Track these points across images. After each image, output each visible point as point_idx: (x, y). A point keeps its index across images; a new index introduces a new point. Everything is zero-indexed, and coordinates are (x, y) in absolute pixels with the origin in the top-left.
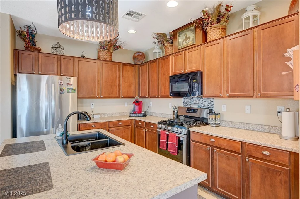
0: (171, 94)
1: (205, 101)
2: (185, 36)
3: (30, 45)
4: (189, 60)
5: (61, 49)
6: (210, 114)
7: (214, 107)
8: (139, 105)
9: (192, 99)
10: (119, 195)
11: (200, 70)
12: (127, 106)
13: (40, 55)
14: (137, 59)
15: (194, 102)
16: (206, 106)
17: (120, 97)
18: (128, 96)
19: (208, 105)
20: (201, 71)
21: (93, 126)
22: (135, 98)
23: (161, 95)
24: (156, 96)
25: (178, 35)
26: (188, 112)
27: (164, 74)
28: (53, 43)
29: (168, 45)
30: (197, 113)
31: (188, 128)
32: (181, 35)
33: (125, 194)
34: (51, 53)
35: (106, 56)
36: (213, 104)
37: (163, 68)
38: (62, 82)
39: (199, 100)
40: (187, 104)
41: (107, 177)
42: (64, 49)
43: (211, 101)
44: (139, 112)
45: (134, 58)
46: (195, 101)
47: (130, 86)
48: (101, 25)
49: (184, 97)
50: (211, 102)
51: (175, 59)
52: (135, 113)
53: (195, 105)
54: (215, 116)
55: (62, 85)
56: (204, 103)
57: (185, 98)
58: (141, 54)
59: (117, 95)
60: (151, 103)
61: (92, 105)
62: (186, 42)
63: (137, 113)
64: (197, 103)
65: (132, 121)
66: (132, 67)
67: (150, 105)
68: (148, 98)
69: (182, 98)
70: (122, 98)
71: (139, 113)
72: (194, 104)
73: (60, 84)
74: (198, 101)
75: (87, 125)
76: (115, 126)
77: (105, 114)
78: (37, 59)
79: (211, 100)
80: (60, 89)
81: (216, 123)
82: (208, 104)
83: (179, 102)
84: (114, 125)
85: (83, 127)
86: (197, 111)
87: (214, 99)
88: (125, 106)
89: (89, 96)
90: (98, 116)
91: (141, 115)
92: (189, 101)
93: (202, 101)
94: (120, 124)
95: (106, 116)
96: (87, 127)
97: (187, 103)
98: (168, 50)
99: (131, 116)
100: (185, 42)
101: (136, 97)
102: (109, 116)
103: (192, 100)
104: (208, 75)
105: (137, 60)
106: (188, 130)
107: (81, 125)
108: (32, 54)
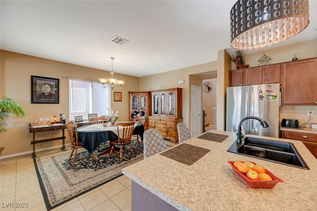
3: (240, 64)
5: (267, 60)
10: (213, 201)
13: (247, 70)
21: (305, 137)
28: (259, 57)
33: (219, 206)
34: (257, 66)
38: (262, 89)
41: (229, 183)
42: (271, 59)
48: (288, 20)
55: (262, 92)
61: (310, 112)
73: (260, 92)
75: (294, 134)
78: (244, 74)
80: (259, 96)
85: (288, 135)
89: (302, 102)
96: (294, 136)
107: (286, 133)
108: (241, 71)
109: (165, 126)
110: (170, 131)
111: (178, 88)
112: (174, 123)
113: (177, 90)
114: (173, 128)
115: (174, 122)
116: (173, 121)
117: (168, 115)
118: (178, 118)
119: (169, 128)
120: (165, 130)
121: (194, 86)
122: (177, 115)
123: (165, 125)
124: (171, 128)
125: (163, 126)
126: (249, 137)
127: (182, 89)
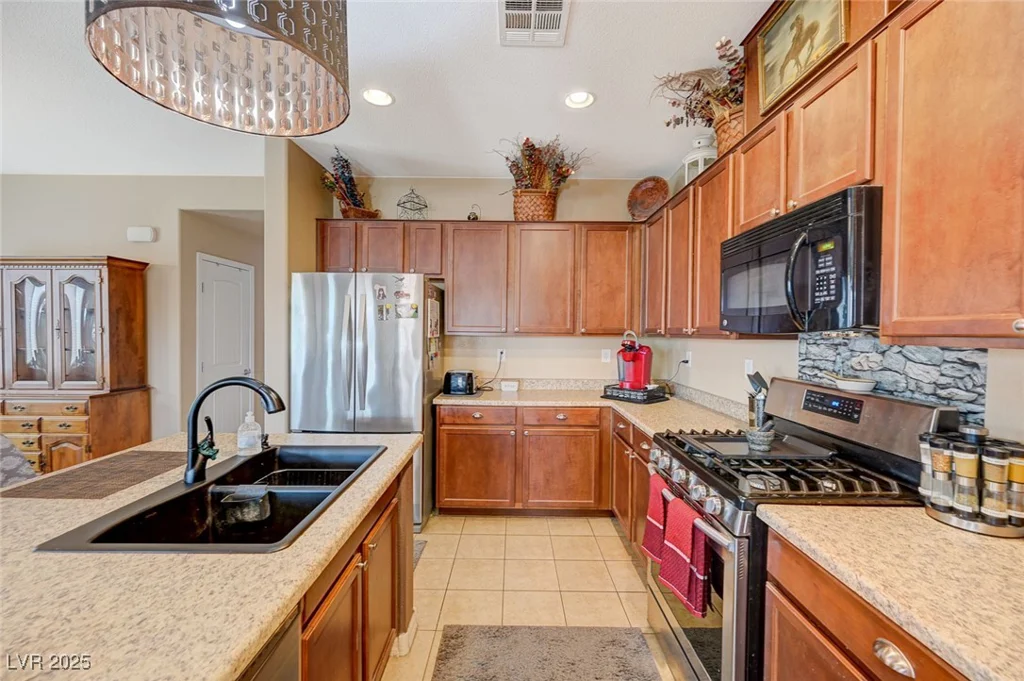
0: (725, 322)
1: (924, 360)
2: (795, 31)
4: (805, 147)
6: (932, 445)
7: (987, 401)
8: (635, 358)
9: (846, 344)
11: (868, 182)
12: (608, 360)
13: (366, 226)
14: (642, 203)
15: (854, 362)
16: (928, 389)
17: (578, 333)
18: (604, 330)
19: (944, 387)
20: (876, 184)
21: (477, 415)
22: (622, 334)
23: (697, 325)
24: (682, 329)
25: (763, 47)
26: (809, 409)
27: (708, 241)
29: (727, 114)
30: (857, 421)
31: (753, 503)
32: (773, 43)
34: (392, 218)
35: (533, 208)
36: (978, 380)
37: (707, 216)
38: (384, 288)
39: (883, 353)
40: (817, 368)
42: (428, 205)
43: (963, 362)
44: (637, 384)
45: (633, 203)
46: (861, 358)
47: (612, 294)
49: (805, 336)
50: (967, 370)
51: (748, 164)
52: (621, 388)
53: (857, 377)
54: (981, 465)
55: (384, 296)
56: (914, 370)
57: (811, 341)
58: (650, 184)
59: (565, 324)
60: (689, 356)
61: (502, 353)
62: (798, 63)
63: (627, 386)
64: (872, 370)
65: (604, 414)
66: (619, 233)
67: (687, 362)
68: (663, 336)
69: (796, 338)
70: (583, 334)
71: (634, 388)
72: (851, 372)
73: (380, 295)
74: (879, 358)
75: (458, 412)
76: (542, 423)
77: (538, 380)
78: (359, 236)
79: (961, 355)
80: (377, 309)
81: (984, 510)
82: (943, 380)
83: (782, 358)
84: (539, 420)
85: (449, 416)
86: (859, 412)
87: (985, 350)
88: (603, 360)
90: (512, 387)
91: (640, 395)
92: (830, 354)
93: (900, 357)
94: (562, 417)
95: (540, 388)
97: (817, 363)
98: (727, 136)
99: (608, 393)
100: (792, 62)
101: (626, 333)
102: (549, 387)
103: (841, 349)
104: (917, 199)
105: (639, 208)
106: (748, 514)
107: (444, 409)
108: (350, 224)
109: (34, 436)
110: (62, 454)
111: (109, 258)
112: (86, 418)
113: (108, 265)
114: (80, 438)
115: (86, 412)
116: (82, 408)
117: (58, 381)
118: (112, 391)
119: (57, 444)
120: (35, 455)
121: (208, 257)
122: (108, 380)
123: (35, 428)
124: (67, 440)
125: (25, 435)
126: (282, 447)
127: (147, 264)
